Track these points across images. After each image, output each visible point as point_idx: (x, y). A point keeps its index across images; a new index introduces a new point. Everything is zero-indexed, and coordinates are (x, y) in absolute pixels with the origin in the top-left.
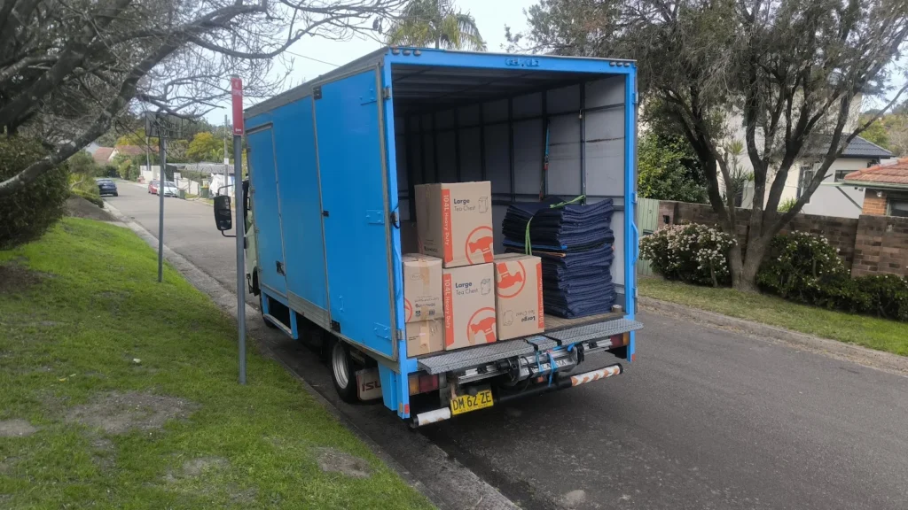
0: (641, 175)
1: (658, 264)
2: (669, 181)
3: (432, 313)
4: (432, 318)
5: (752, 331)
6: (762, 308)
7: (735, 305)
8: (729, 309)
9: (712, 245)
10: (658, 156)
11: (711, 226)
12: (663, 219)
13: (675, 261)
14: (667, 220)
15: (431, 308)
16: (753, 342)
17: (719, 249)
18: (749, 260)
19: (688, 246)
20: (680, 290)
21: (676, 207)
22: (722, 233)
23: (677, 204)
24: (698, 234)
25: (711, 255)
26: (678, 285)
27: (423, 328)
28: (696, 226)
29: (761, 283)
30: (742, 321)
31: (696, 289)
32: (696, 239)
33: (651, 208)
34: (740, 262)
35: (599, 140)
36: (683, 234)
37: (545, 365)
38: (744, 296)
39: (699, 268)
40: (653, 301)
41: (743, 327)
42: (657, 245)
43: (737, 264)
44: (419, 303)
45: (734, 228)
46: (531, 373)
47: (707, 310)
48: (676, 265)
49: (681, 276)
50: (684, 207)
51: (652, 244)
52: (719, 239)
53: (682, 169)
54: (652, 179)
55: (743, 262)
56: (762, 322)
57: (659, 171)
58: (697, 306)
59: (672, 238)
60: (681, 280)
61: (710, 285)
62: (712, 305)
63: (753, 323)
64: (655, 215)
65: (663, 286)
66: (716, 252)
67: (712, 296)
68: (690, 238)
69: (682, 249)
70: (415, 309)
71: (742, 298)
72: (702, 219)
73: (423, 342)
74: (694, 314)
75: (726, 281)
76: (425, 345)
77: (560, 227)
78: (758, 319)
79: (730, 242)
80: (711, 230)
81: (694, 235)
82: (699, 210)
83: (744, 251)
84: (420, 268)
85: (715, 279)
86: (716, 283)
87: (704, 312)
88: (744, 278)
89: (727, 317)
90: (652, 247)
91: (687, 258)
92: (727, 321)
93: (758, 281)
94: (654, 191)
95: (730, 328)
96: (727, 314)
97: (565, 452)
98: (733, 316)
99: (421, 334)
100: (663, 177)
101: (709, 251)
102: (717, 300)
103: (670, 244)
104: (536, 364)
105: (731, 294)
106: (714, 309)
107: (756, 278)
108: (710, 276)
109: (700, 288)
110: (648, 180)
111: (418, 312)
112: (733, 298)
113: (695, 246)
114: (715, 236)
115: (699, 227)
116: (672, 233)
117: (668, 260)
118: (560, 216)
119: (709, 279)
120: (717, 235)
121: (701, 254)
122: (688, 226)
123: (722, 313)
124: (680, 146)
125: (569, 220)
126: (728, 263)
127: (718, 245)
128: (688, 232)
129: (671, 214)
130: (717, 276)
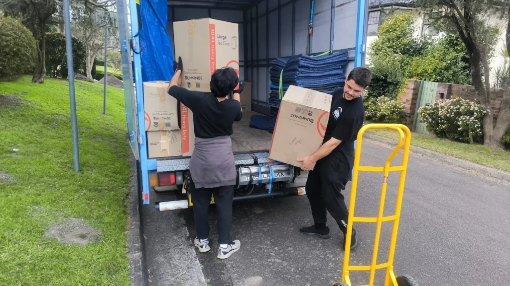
0: (430, 67)
1: (432, 126)
2: (451, 72)
3: (168, 125)
4: (168, 129)
5: (490, 175)
6: (503, 159)
7: (482, 156)
8: (477, 158)
9: (471, 113)
10: (445, 54)
11: (472, 100)
12: (439, 95)
13: (443, 124)
14: (442, 96)
15: (166, 121)
16: (487, 182)
17: (475, 116)
18: (498, 125)
19: (453, 113)
20: (444, 144)
21: (450, 87)
22: (479, 105)
23: (451, 85)
24: (461, 105)
25: (469, 120)
26: (444, 141)
27: (162, 137)
28: (461, 100)
29: (506, 142)
30: (483, 167)
31: (456, 144)
32: (459, 109)
33: (432, 88)
34: (492, 126)
35: (343, 4)
36: (451, 105)
37: (265, 175)
38: (491, 150)
39: (459, 129)
40: (421, 150)
41: (484, 171)
42: (431, 113)
43: (489, 129)
44: (156, 116)
45: (488, 102)
46: (251, 181)
47: (459, 158)
48: (443, 127)
49: (447, 135)
50: (455, 87)
51: (428, 112)
52: (476, 109)
53: (462, 64)
54: (438, 70)
55: (494, 127)
56: (499, 169)
57: (445, 64)
58: (452, 155)
59: (442, 107)
60: (447, 138)
61: (468, 142)
62: (464, 155)
63: (492, 169)
64: (435, 92)
65: (432, 141)
66: (472, 118)
67: (465, 149)
68: (455, 108)
69: (448, 115)
70: (153, 121)
71: (489, 152)
72: (467, 96)
73: (163, 148)
74: (449, 161)
75: (480, 139)
76: (165, 150)
77: (297, 70)
78: (497, 167)
79: (485, 112)
80: (472, 103)
81: (459, 106)
82: (466, 90)
83: (495, 118)
84: (157, 88)
85: (471, 138)
86: (472, 141)
87: (457, 159)
88: (493, 138)
89: (473, 164)
90: (429, 114)
91: (452, 122)
92: (472, 166)
93: (503, 141)
94: (438, 78)
95: (473, 171)
96: (474, 162)
97: (272, 244)
98: (478, 163)
99: (161, 141)
100: (447, 69)
101: (468, 118)
102: (469, 152)
103: (440, 112)
104: (258, 173)
105: (481, 149)
106: (464, 158)
107: (502, 139)
108: (468, 136)
109: (460, 143)
110: (435, 70)
111: (156, 124)
112: (482, 151)
113: (458, 114)
114: (474, 106)
115: (463, 101)
116: (443, 104)
117: (439, 123)
118: (298, 61)
119: (466, 138)
120: (475, 106)
121: (462, 120)
122: (455, 100)
123: (470, 161)
124: (462, 49)
125: (306, 65)
126: (482, 127)
127: (475, 113)
128: (454, 104)
129: (445, 93)
130: (473, 136)
